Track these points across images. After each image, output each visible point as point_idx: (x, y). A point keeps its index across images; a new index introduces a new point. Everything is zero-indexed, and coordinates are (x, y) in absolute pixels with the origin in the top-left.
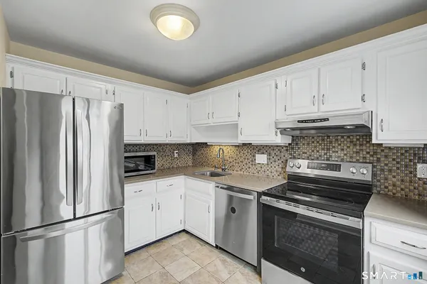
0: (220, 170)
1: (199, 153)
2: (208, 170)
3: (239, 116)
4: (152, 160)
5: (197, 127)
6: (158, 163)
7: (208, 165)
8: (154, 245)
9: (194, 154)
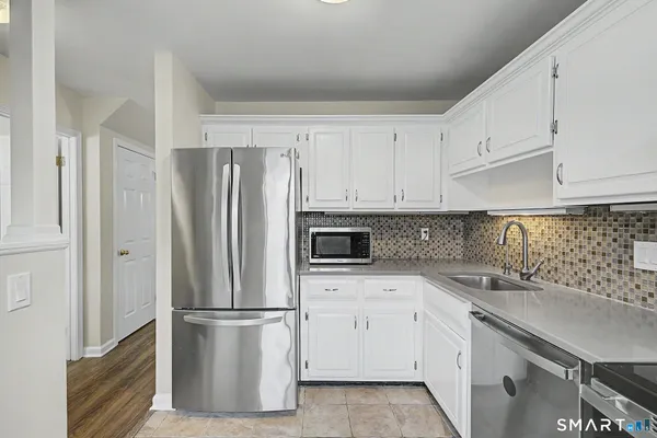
0: (516, 277)
1: (475, 235)
2: (485, 273)
3: (554, 131)
4: (365, 241)
5: (463, 178)
6: (375, 246)
7: (494, 262)
8: (361, 388)
9: (466, 236)
